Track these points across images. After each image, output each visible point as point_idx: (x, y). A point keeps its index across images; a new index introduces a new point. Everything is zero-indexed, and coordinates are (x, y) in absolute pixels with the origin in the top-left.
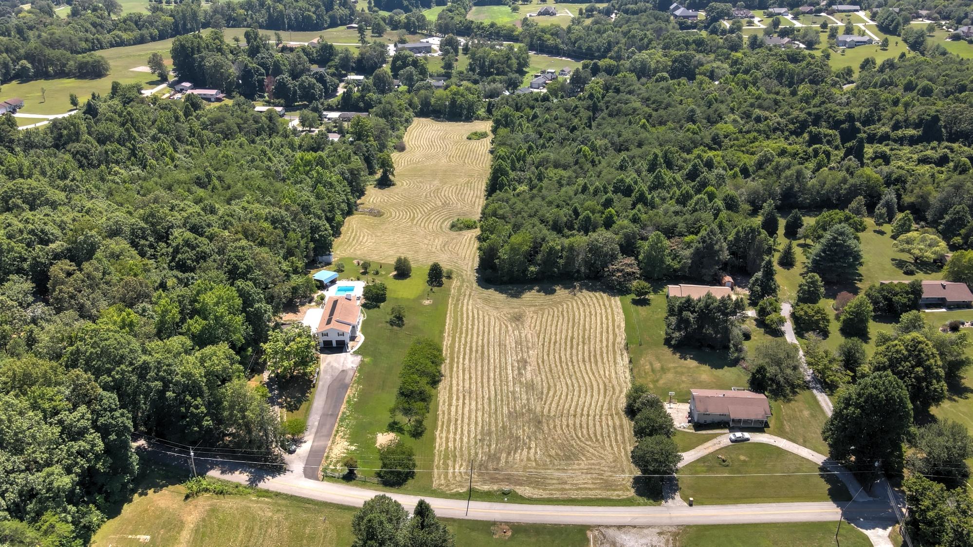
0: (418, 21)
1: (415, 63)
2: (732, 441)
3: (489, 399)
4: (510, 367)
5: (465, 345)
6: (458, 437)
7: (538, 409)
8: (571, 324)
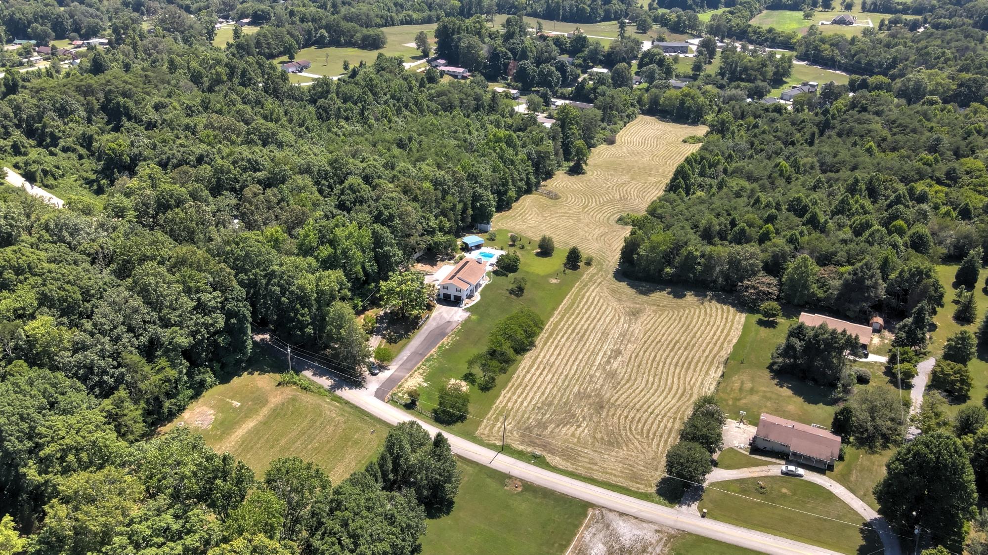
0: (690, 20)
1: (661, 62)
2: (783, 473)
3: (567, 376)
4: (601, 354)
5: (570, 326)
6: (520, 400)
7: (608, 395)
8: (683, 329)
